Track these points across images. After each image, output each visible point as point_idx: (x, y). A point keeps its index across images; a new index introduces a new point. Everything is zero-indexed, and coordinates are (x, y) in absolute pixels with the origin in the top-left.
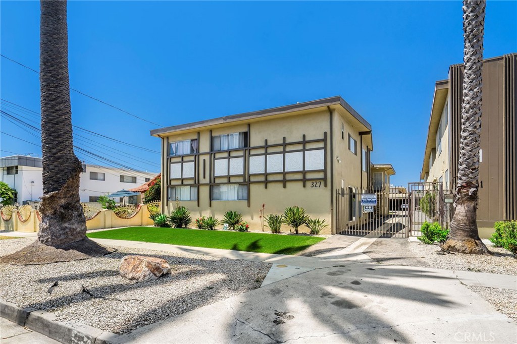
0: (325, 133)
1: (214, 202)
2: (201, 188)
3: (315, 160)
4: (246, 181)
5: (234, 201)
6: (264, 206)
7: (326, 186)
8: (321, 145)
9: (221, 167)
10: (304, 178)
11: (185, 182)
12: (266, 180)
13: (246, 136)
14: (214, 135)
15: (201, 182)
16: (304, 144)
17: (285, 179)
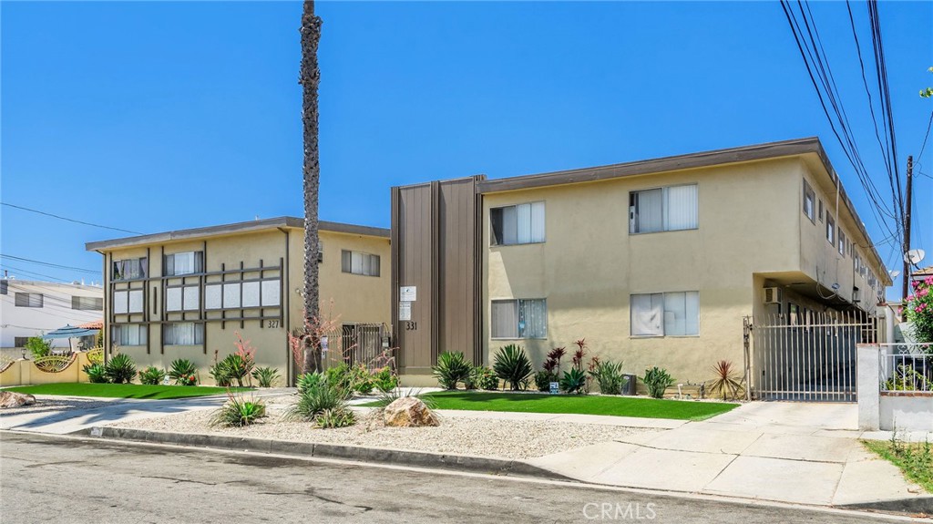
0: (282, 259)
1: (167, 348)
2: (152, 327)
3: (270, 293)
4: (202, 318)
5: (190, 345)
6: (216, 352)
7: (282, 326)
8: (277, 274)
9: (174, 300)
10: (261, 315)
11: (133, 319)
12: (224, 317)
13: (202, 256)
14: (166, 253)
15: (151, 320)
16: (262, 272)
17: (242, 317)
